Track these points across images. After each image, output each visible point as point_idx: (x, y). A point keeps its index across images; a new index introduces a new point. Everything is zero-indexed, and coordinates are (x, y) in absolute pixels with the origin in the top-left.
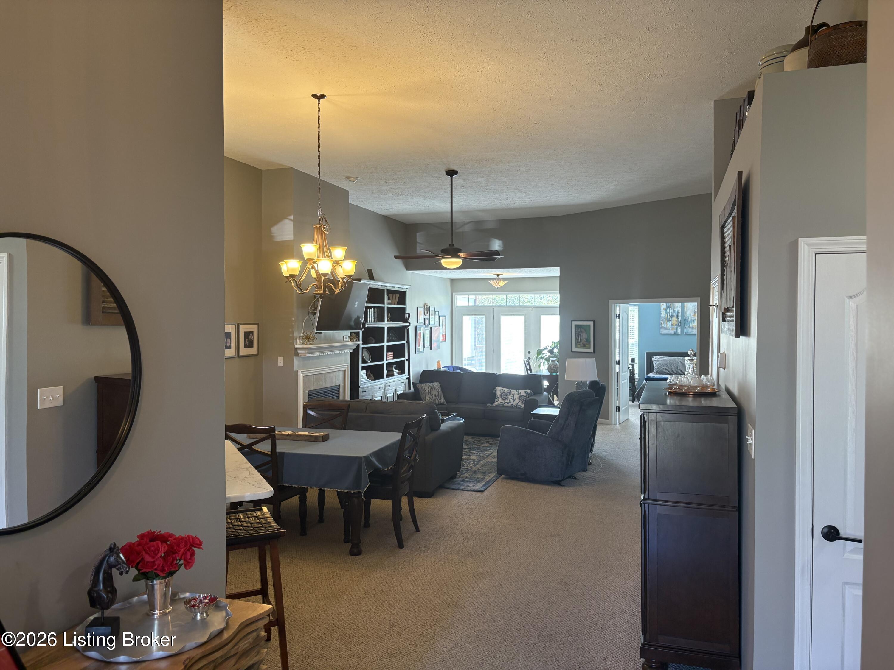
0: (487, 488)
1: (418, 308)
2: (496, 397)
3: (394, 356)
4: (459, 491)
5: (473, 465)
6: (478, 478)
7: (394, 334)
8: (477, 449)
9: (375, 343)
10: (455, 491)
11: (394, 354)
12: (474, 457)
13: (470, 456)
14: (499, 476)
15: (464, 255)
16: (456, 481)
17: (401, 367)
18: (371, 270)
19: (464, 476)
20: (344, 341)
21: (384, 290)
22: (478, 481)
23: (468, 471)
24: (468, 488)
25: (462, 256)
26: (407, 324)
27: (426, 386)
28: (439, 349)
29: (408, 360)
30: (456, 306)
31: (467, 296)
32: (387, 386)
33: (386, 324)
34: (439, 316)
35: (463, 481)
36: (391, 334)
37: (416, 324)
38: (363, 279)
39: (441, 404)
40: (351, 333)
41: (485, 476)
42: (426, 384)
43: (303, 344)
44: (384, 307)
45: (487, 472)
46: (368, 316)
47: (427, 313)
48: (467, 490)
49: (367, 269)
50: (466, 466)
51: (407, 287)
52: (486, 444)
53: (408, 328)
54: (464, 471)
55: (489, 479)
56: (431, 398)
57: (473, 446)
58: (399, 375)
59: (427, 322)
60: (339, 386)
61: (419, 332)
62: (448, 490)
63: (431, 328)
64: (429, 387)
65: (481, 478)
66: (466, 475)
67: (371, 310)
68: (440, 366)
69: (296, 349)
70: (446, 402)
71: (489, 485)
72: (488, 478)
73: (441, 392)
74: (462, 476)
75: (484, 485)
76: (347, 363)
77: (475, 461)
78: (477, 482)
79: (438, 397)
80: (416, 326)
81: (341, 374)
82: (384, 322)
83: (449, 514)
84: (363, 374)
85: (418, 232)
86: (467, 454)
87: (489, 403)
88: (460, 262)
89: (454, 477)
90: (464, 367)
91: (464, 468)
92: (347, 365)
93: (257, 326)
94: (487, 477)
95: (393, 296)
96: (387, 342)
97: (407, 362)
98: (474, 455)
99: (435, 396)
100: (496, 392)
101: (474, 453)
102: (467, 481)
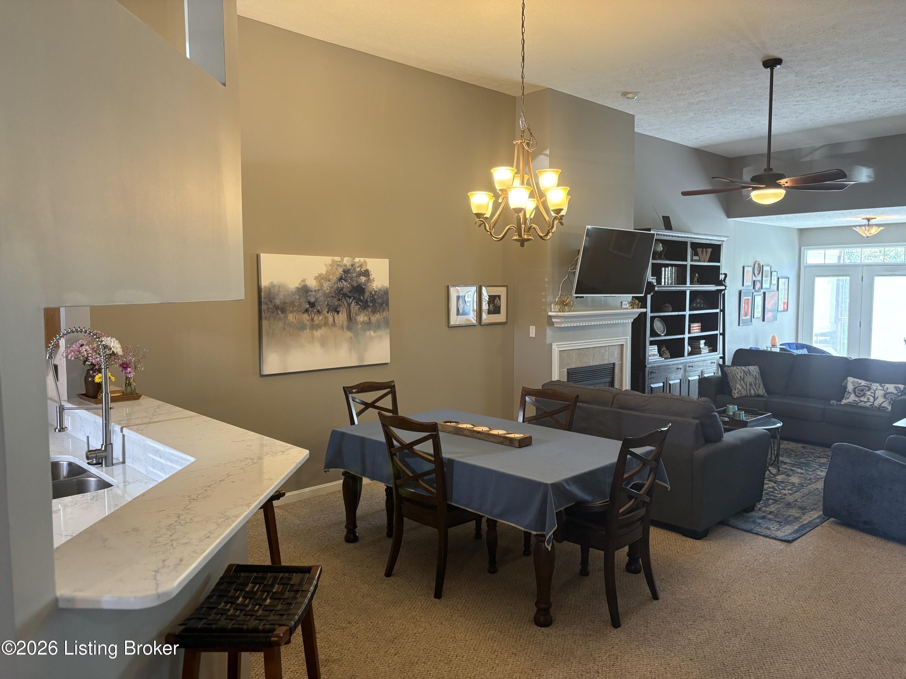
0: (799, 538)
1: (744, 267)
2: (846, 391)
3: (701, 329)
4: (751, 534)
5: (790, 492)
6: (789, 516)
7: (703, 301)
8: (805, 466)
9: (672, 311)
10: (745, 533)
11: (701, 326)
12: (795, 479)
13: (790, 476)
14: (827, 518)
15: (787, 182)
16: (752, 517)
17: (712, 343)
18: (668, 217)
19: (767, 509)
20: (621, 308)
21: (686, 243)
22: (787, 521)
23: (777, 501)
24: (768, 532)
25: (784, 185)
26: (723, 288)
27: (738, 370)
28: (776, 320)
29: (723, 334)
30: (805, 264)
31: (822, 251)
32: (689, 366)
33: (689, 288)
34: (778, 278)
35: (763, 518)
36: (698, 301)
37: (741, 288)
38: (653, 228)
39: (759, 396)
40: (633, 297)
41: (804, 514)
42: (738, 367)
43: (560, 311)
44: (686, 265)
45: (808, 508)
46: (663, 276)
47: (759, 273)
48: (764, 536)
49: (663, 217)
50: (776, 492)
51: (725, 239)
52: (821, 459)
53: (723, 292)
54: (771, 501)
55: (808, 521)
56: (745, 387)
57: (800, 460)
58: (709, 353)
59: (758, 286)
60: (614, 364)
61: (745, 298)
62: (734, 531)
63: (764, 293)
64: (742, 371)
65: (795, 518)
66: (772, 508)
67: (667, 269)
68: (775, 343)
69: (550, 317)
70: (768, 394)
71: (805, 532)
72: (806, 519)
73: (760, 379)
74: (764, 509)
75: (796, 531)
76: (627, 336)
77: (795, 485)
78: (785, 523)
79: (755, 386)
80: (741, 291)
81: (617, 351)
82: (686, 284)
83: (719, 575)
84: (652, 351)
85: (745, 167)
86: (786, 472)
87: (834, 400)
88: (782, 194)
89: (751, 508)
90: (814, 345)
91: (772, 496)
92: (627, 340)
93: (505, 289)
94: (804, 517)
95: (702, 251)
96: (690, 310)
97: (721, 336)
98: (797, 475)
99: (751, 384)
100: (846, 384)
101: (798, 473)
102: (770, 519)
